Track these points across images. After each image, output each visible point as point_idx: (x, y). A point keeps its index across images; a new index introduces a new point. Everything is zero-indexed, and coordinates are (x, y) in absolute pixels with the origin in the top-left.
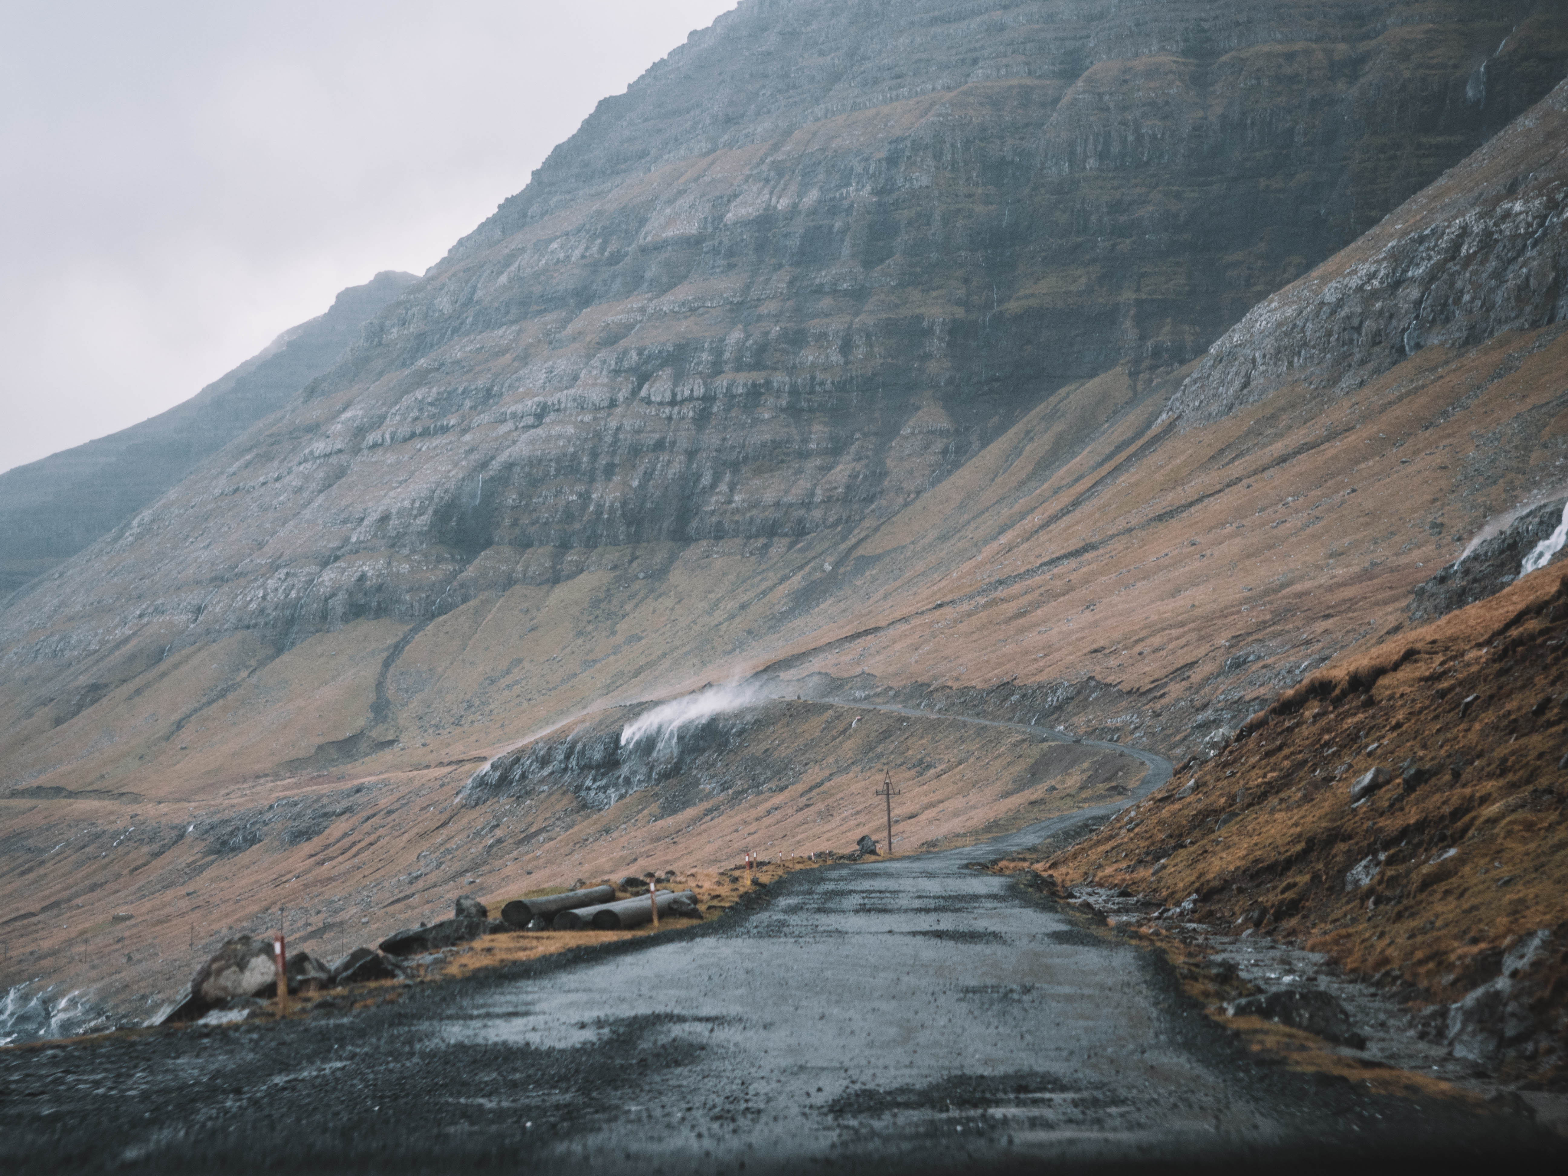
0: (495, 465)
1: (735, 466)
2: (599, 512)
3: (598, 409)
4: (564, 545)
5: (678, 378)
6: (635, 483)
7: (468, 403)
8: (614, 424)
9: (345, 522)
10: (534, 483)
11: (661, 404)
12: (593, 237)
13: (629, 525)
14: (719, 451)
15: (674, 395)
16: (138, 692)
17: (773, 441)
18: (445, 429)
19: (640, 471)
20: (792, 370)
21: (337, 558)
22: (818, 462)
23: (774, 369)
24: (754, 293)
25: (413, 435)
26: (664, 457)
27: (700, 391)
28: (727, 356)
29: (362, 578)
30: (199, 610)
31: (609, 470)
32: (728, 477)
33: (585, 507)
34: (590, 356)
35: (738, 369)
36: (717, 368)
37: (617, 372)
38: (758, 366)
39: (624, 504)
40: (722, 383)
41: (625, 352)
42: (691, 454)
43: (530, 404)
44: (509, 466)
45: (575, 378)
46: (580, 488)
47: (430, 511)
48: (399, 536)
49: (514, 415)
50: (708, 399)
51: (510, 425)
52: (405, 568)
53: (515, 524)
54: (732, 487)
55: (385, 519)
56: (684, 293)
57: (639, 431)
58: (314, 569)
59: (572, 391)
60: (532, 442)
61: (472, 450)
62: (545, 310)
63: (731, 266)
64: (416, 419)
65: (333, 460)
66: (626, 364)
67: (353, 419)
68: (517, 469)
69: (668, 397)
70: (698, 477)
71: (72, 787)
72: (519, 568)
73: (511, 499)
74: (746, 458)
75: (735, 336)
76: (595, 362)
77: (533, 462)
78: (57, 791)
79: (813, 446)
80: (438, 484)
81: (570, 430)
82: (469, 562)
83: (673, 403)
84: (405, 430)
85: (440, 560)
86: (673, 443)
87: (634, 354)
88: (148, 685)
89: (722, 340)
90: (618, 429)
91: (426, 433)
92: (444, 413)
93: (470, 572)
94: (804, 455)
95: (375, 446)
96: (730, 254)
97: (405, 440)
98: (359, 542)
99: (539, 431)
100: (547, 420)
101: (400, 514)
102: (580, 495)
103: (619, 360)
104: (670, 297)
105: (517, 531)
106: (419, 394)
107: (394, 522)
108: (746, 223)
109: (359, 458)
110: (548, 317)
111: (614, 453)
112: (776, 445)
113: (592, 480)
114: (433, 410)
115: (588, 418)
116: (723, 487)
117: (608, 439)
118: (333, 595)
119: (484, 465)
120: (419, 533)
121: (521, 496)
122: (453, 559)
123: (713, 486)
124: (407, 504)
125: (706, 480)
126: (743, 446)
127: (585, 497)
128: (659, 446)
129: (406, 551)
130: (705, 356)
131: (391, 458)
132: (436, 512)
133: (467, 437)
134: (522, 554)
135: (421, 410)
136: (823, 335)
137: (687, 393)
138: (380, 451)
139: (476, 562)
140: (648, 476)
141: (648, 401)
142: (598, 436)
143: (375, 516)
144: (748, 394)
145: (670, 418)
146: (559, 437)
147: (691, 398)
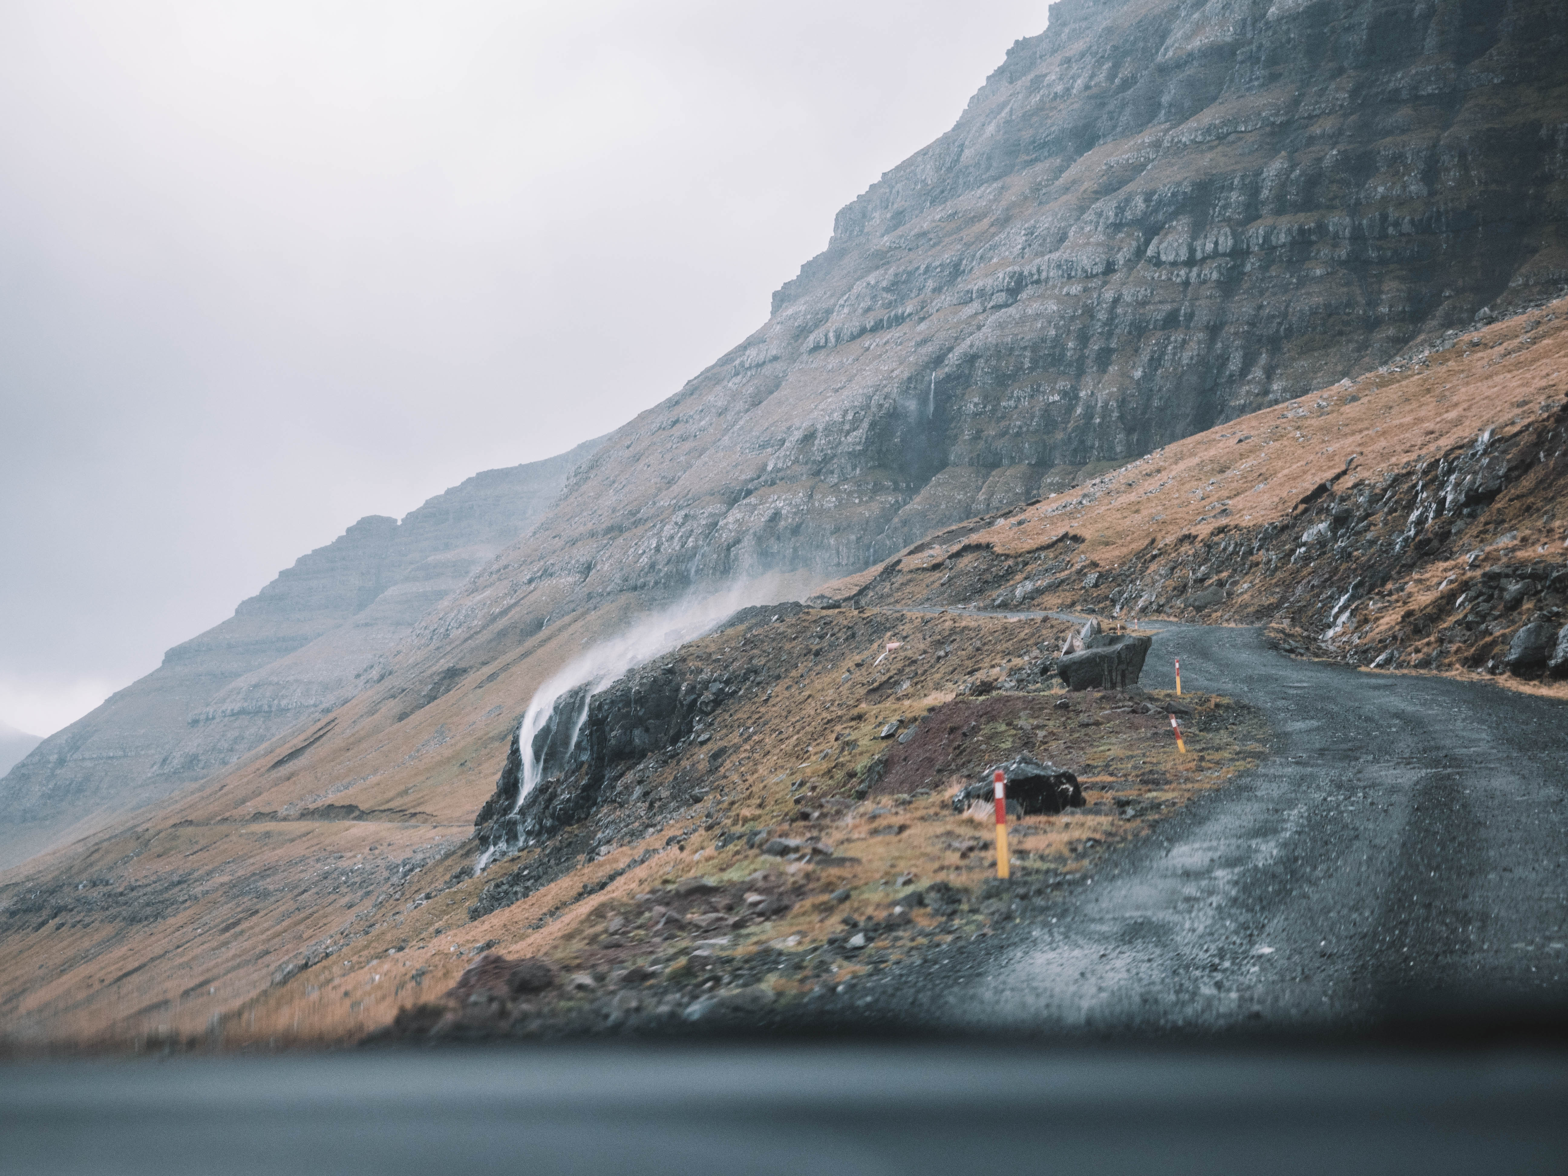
0: (953, 358)
1: (1274, 343)
2: (1089, 415)
3: (1089, 277)
4: (1043, 464)
5: (1198, 229)
6: (1138, 374)
7: (931, 284)
8: (1109, 295)
9: (763, 447)
10: (1002, 380)
11: (1174, 264)
12: (1100, 62)
13: (1130, 431)
14: (1252, 324)
15: (1192, 251)
16: (492, 677)
17: (1327, 306)
18: (899, 320)
19: (1145, 357)
20: (1355, 209)
21: (749, 493)
22: (1391, 332)
23: (1331, 208)
24: (1304, 109)
25: (863, 331)
26: (1177, 336)
27: (1226, 243)
28: (1265, 194)
29: (776, 516)
30: (588, 568)
31: (1104, 358)
32: (1264, 358)
33: (1070, 409)
34: (1082, 210)
35: (1280, 211)
36: (1252, 213)
37: (1117, 226)
38: (1307, 204)
39: (1122, 403)
40: (1257, 232)
41: (1128, 200)
42: (1214, 330)
43: (1002, 277)
44: (971, 359)
45: (1063, 238)
46: (1063, 384)
47: (865, 425)
48: (826, 460)
49: (982, 293)
50: (1239, 253)
51: (976, 306)
52: (831, 501)
53: (977, 437)
54: (1269, 373)
55: (809, 437)
56: (1209, 116)
57: (1144, 303)
58: (719, 508)
59: (1055, 256)
60: (1001, 326)
61: (924, 342)
62: (1036, 160)
63: (1274, 77)
64: (868, 310)
65: (767, 370)
66: (1128, 215)
67: (794, 317)
68: (981, 363)
69: (1184, 256)
70: (1224, 360)
71: (363, 807)
72: (981, 496)
73: (972, 403)
74: (1289, 331)
75: (1275, 167)
76: (1089, 216)
77: (1000, 352)
78: (350, 811)
79: (1384, 309)
80: (877, 388)
81: (1052, 307)
82: (916, 490)
83: (1190, 262)
84: (854, 326)
85: (878, 489)
86: (1190, 316)
87: (1139, 203)
88: (506, 667)
89: (1258, 173)
90: (1116, 301)
91: (877, 327)
92: (903, 299)
93: (916, 503)
94: (1372, 324)
95: (817, 348)
96: (1273, 61)
97: (853, 338)
98: (777, 470)
99: (1012, 310)
100: (1023, 295)
101: (828, 430)
102: (1064, 394)
103: (1120, 210)
104: (1192, 123)
105: (981, 445)
106: (872, 279)
107: (820, 441)
108: (1293, 17)
109: (797, 365)
110: (1039, 167)
111: (1110, 334)
112: (1330, 311)
113: (1081, 373)
114: (889, 297)
115: (1075, 289)
116: (1257, 373)
117: (1102, 316)
118: (738, 541)
119: (938, 360)
120: (852, 455)
121: (986, 398)
122: (896, 489)
123: (1245, 370)
124: (837, 417)
125: (1234, 365)
126: (1285, 315)
127: (1071, 396)
128: (1171, 321)
129: (834, 479)
130: (1234, 196)
131: (833, 361)
132: (873, 425)
133: (923, 326)
134: (986, 477)
135: (874, 298)
136: (1397, 159)
137: (1210, 247)
138: (822, 354)
139: (925, 492)
140: (1155, 362)
141: (1158, 263)
142: (1089, 312)
143: (798, 435)
144: (1293, 243)
145: (1186, 283)
146: (1038, 316)
147: (1215, 254)
